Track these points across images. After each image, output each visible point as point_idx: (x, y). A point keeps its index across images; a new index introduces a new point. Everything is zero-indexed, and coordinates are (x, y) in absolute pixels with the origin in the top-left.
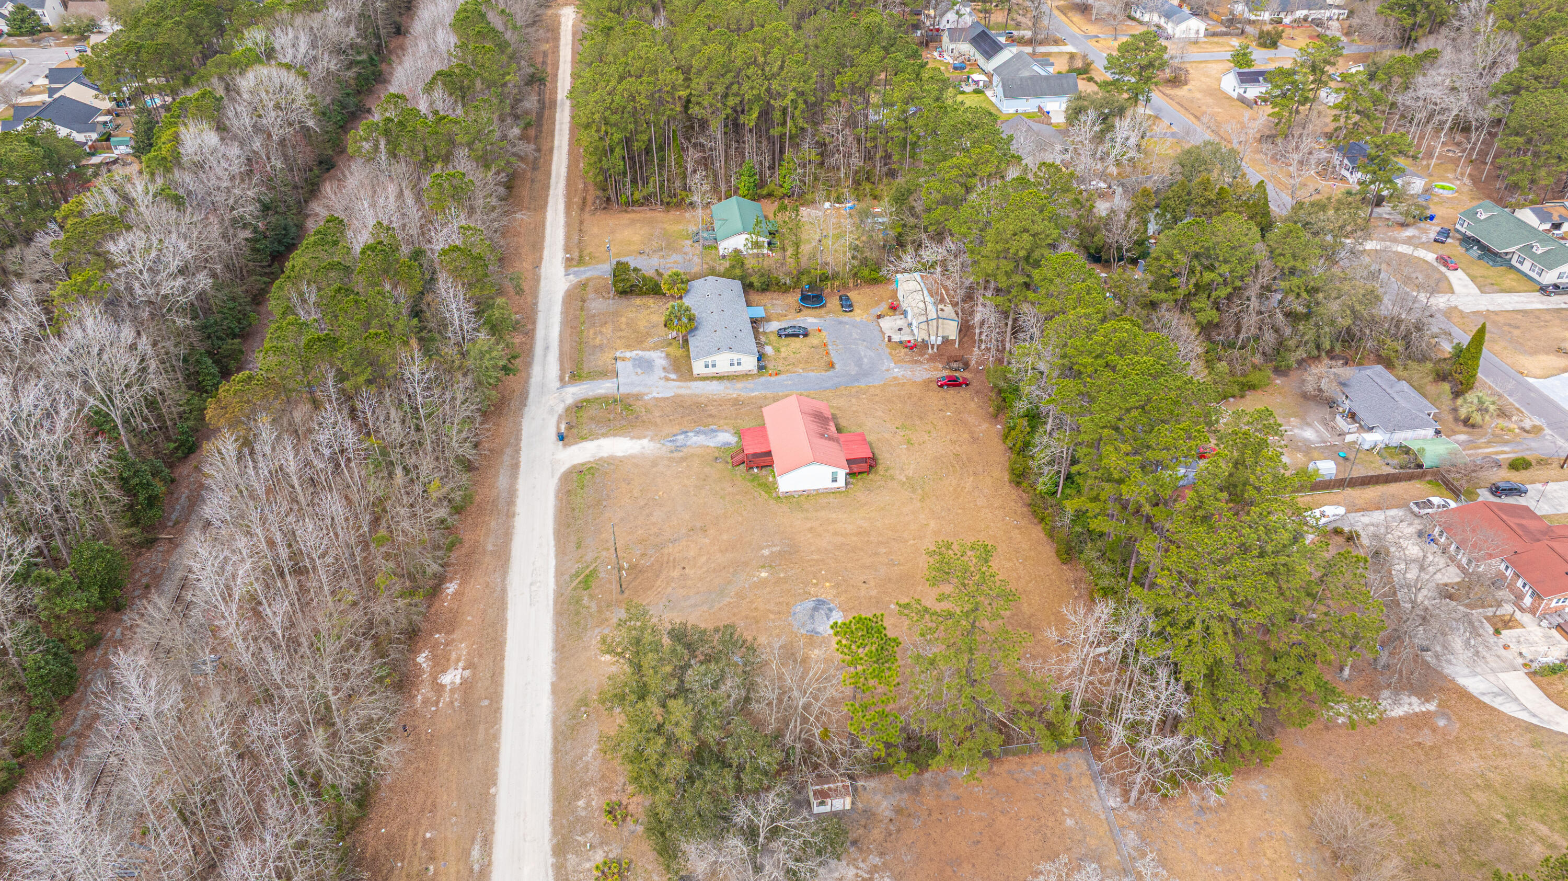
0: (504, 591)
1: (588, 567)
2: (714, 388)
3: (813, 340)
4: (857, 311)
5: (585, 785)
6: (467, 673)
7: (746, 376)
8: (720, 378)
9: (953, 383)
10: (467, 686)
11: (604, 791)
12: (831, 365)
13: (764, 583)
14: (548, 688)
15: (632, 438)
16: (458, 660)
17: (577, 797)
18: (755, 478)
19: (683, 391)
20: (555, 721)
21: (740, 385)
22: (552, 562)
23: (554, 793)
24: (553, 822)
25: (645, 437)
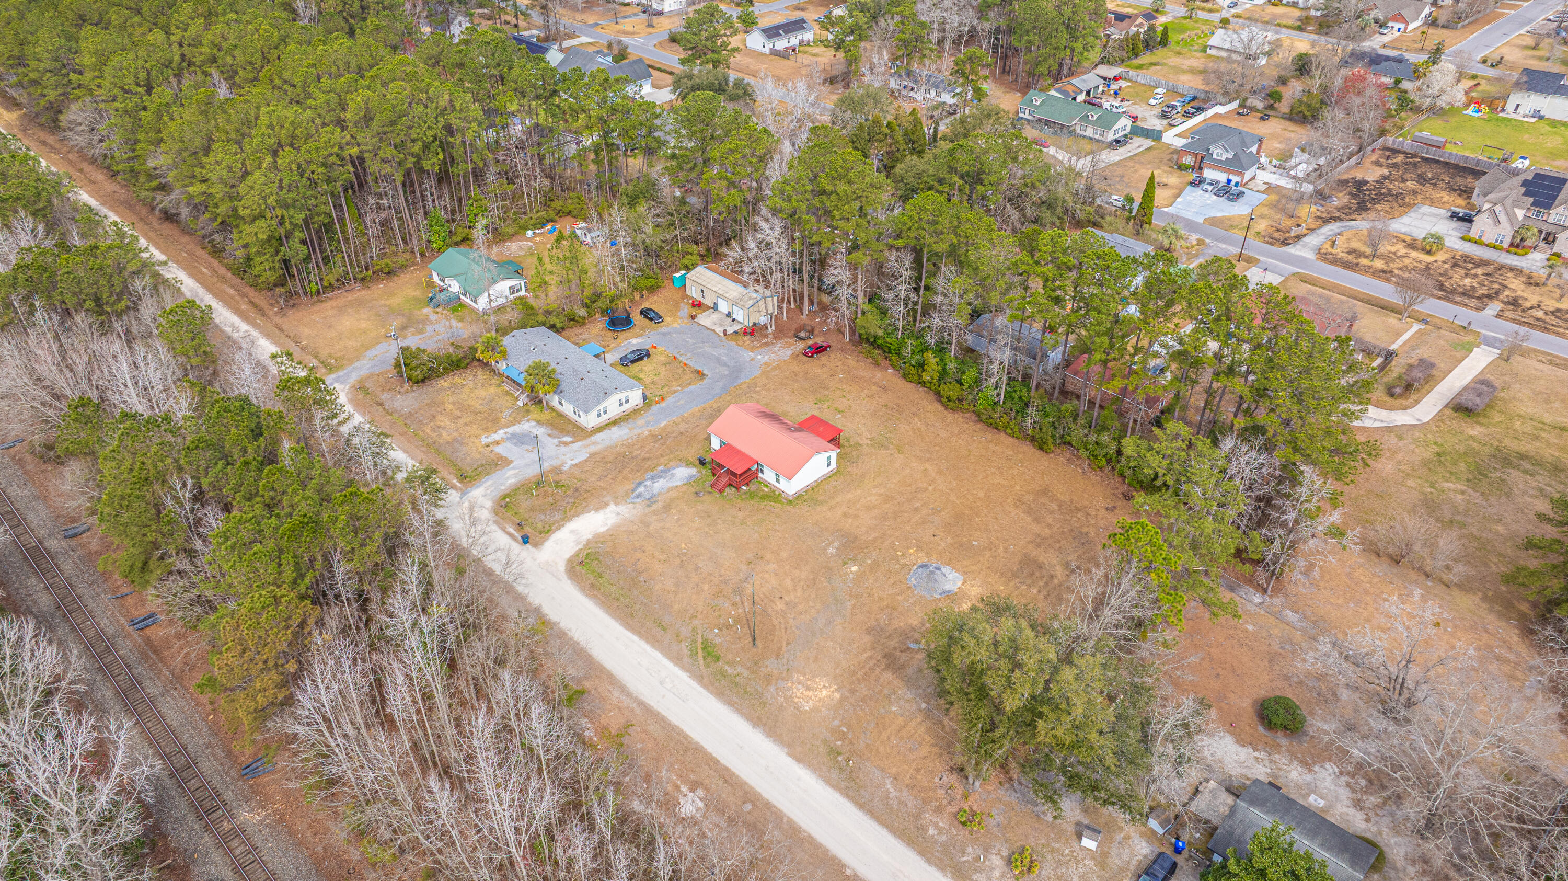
0: (641, 704)
1: (695, 641)
2: (617, 434)
3: (658, 358)
4: (668, 320)
5: (918, 816)
6: (700, 792)
7: (636, 412)
8: (615, 422)
9: (819, 350)
10: (714, 804)
11: (938, 810)
12: (700, 375)
13: (860, 577)
14: (789, 761)
15: (597, 510)
16: (677, 788)
17: (924, 829)
18: (751, 495)
19: (593, 449)
20: (828, 781)
21: (640, 421)
22: (658, 655)
23: (901, 839)
24: (929, 861)
25: (607, 504)
